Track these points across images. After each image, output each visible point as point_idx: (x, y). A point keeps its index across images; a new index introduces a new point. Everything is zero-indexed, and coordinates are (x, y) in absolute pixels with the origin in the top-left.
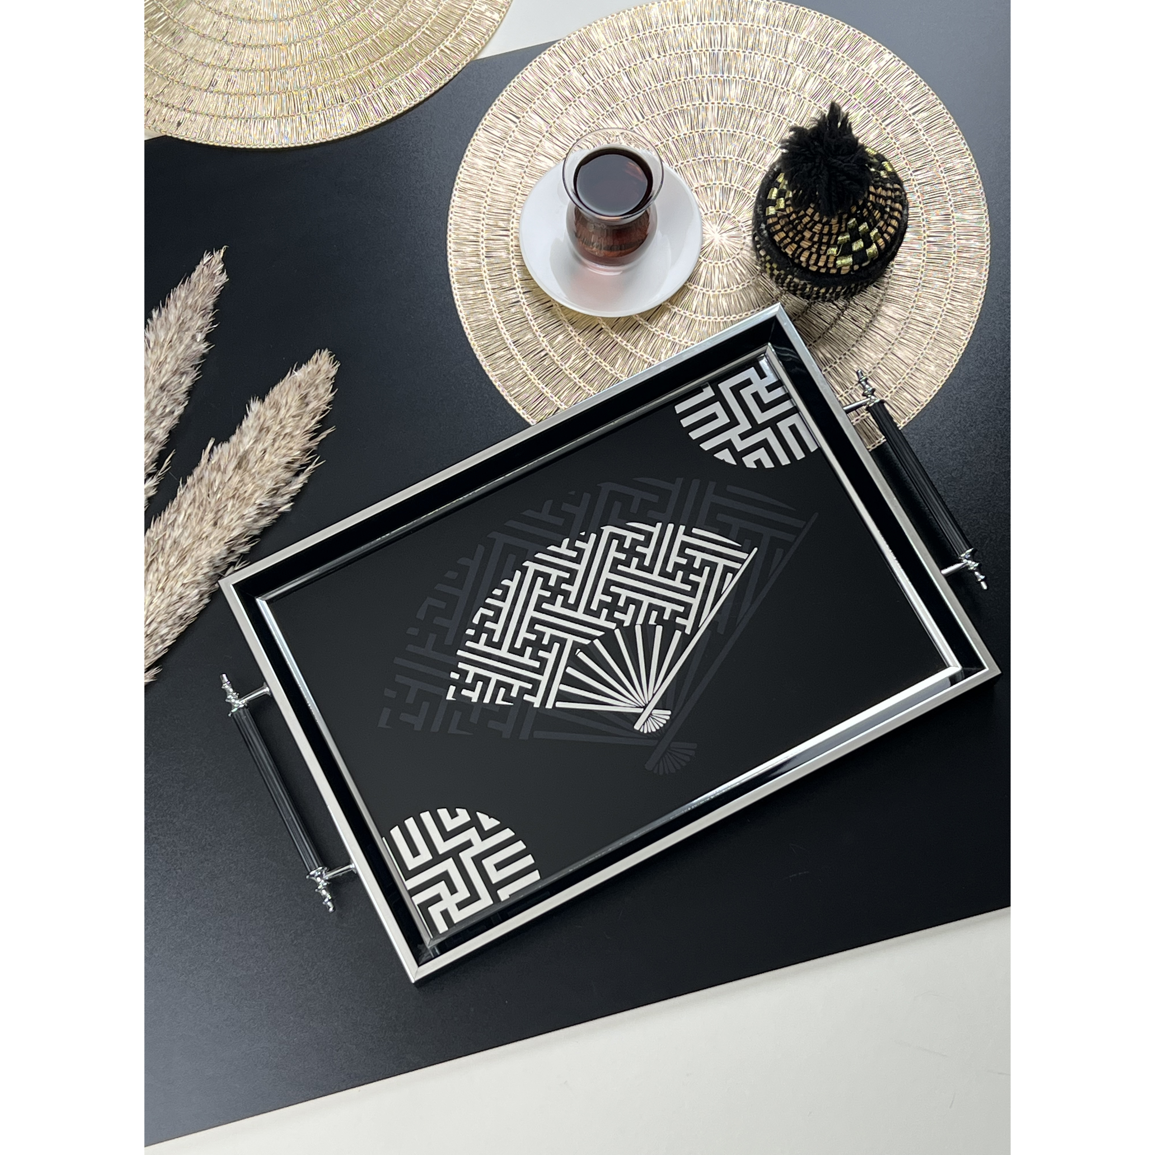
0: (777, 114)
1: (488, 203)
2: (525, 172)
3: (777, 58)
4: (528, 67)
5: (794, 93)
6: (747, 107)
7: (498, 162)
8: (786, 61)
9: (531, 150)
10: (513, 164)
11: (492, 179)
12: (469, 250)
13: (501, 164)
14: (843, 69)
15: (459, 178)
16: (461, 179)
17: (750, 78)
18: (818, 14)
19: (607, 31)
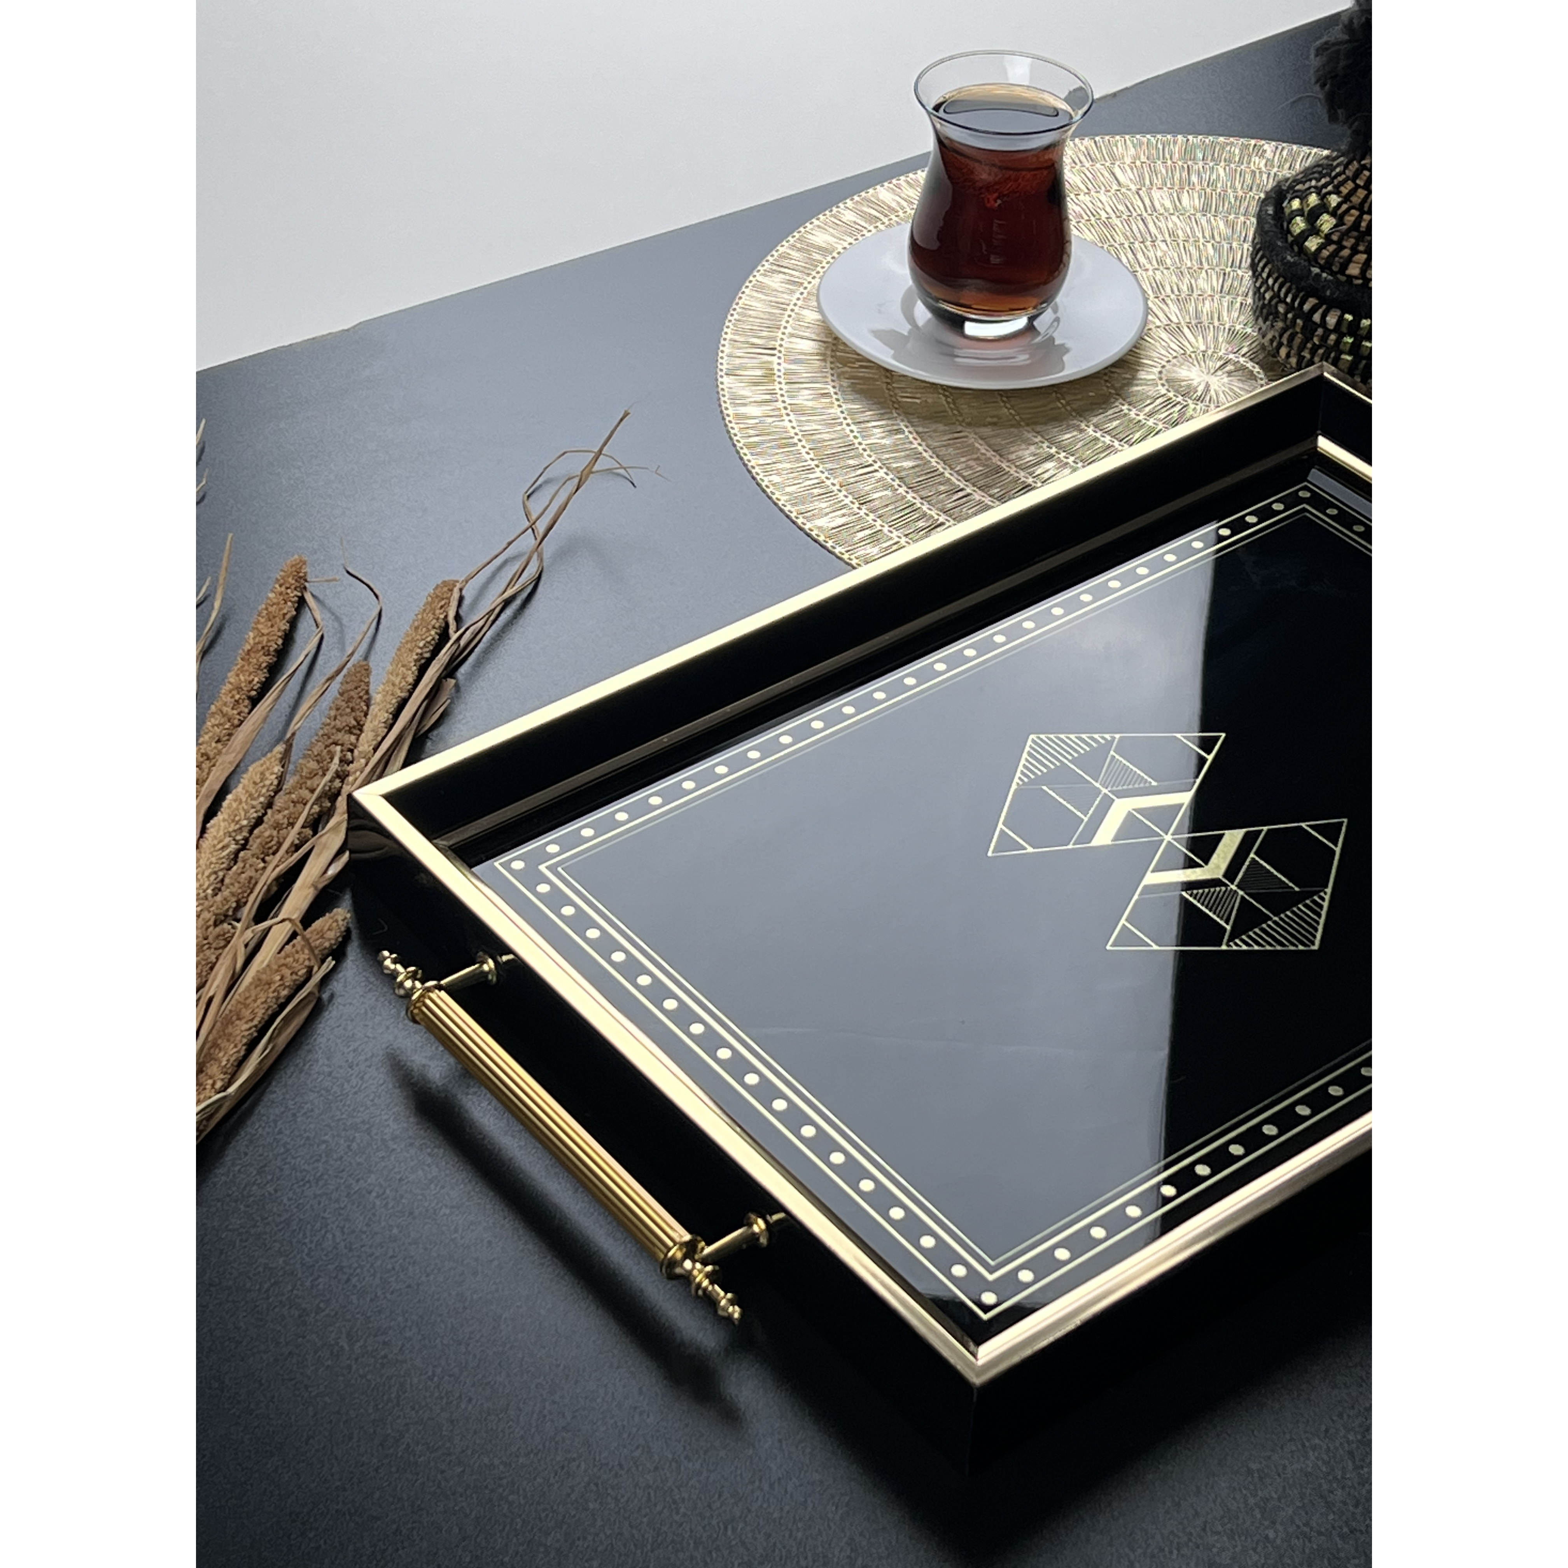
0: (1169, 240)
1: (808, 447)
2: (838, 400)
3: (1113, 191)
4: (740, 295)
5: (1172, 214)
6: (1118, 247)
7: (784, 402)
8: (1130, 190)
9: (824, 374)
10: (811, 397)
11: (790, 421)
12: (824, 505)
13: (788, 401)
14: (1218, 176)
15: (735, 435)
16: (739, 435)
17: (1092, 218)
18: (1127, 137)
19: (831, 230)
